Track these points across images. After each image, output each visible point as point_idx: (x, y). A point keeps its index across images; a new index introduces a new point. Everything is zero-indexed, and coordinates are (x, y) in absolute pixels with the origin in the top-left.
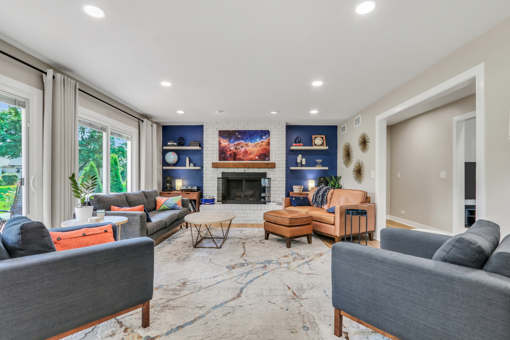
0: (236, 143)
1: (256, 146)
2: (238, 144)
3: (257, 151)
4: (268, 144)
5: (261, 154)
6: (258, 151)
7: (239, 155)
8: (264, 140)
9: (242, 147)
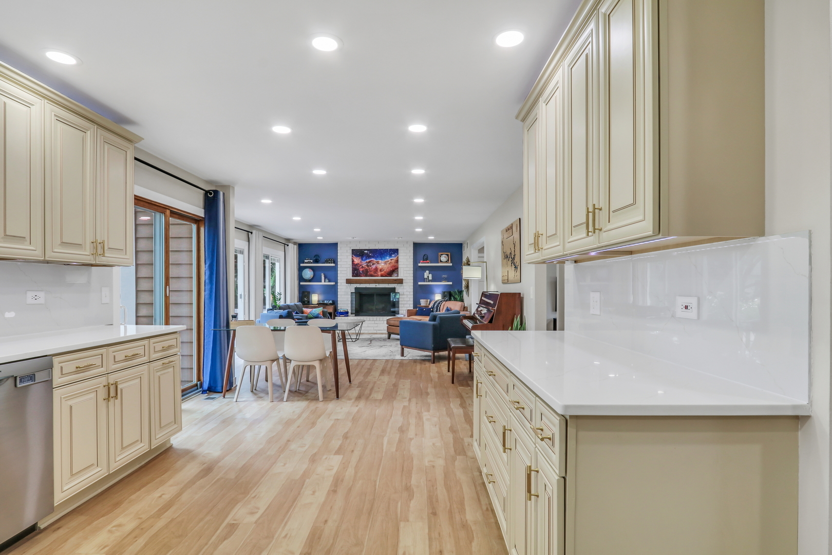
0: (368, 261)
1: (386, 263)
2: (370, 262)
3: (386, 268)
4: (397, 261)
5: (390, 271)
7: (371, 271)
8: (393, 258)
9: (373, 264)
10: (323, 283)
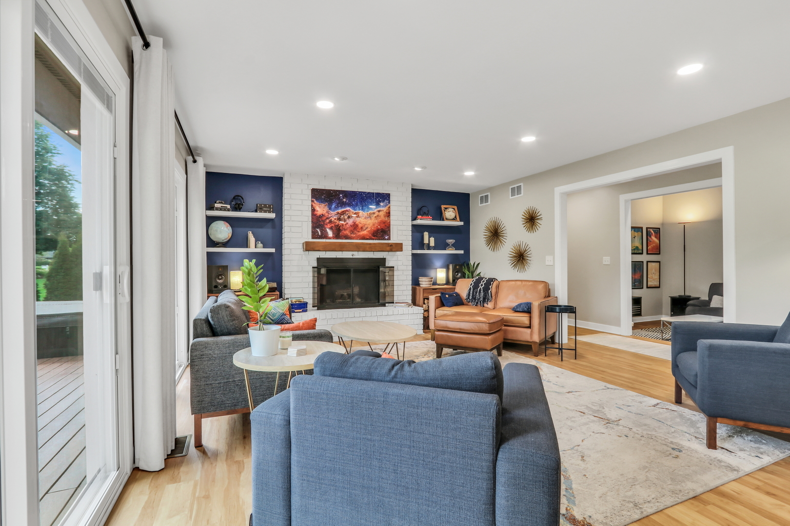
0: (340, 211)
1: (370, 216)
2: (343, 213)
3: (371, 225)
4: (388, 214)
5: (378, 230)
6: (374, 225)
7: (345, 230)
8: (381, 209)
9: (349, 217)
10: (252, 249)
